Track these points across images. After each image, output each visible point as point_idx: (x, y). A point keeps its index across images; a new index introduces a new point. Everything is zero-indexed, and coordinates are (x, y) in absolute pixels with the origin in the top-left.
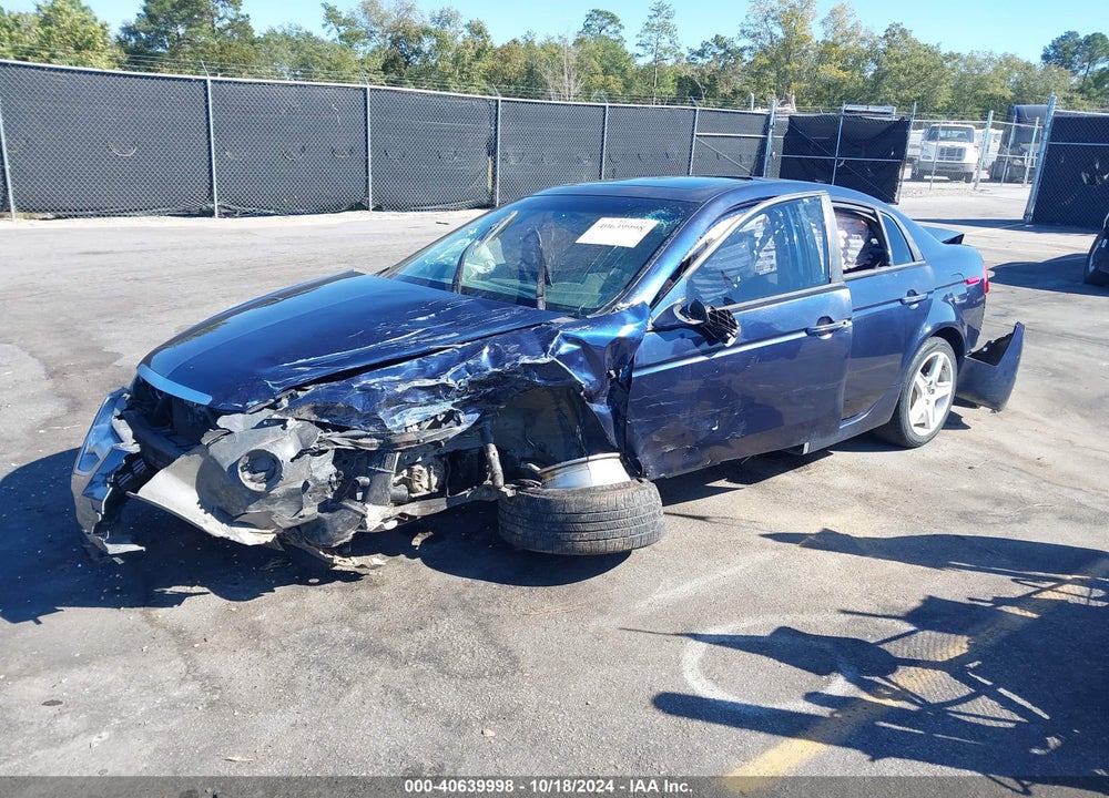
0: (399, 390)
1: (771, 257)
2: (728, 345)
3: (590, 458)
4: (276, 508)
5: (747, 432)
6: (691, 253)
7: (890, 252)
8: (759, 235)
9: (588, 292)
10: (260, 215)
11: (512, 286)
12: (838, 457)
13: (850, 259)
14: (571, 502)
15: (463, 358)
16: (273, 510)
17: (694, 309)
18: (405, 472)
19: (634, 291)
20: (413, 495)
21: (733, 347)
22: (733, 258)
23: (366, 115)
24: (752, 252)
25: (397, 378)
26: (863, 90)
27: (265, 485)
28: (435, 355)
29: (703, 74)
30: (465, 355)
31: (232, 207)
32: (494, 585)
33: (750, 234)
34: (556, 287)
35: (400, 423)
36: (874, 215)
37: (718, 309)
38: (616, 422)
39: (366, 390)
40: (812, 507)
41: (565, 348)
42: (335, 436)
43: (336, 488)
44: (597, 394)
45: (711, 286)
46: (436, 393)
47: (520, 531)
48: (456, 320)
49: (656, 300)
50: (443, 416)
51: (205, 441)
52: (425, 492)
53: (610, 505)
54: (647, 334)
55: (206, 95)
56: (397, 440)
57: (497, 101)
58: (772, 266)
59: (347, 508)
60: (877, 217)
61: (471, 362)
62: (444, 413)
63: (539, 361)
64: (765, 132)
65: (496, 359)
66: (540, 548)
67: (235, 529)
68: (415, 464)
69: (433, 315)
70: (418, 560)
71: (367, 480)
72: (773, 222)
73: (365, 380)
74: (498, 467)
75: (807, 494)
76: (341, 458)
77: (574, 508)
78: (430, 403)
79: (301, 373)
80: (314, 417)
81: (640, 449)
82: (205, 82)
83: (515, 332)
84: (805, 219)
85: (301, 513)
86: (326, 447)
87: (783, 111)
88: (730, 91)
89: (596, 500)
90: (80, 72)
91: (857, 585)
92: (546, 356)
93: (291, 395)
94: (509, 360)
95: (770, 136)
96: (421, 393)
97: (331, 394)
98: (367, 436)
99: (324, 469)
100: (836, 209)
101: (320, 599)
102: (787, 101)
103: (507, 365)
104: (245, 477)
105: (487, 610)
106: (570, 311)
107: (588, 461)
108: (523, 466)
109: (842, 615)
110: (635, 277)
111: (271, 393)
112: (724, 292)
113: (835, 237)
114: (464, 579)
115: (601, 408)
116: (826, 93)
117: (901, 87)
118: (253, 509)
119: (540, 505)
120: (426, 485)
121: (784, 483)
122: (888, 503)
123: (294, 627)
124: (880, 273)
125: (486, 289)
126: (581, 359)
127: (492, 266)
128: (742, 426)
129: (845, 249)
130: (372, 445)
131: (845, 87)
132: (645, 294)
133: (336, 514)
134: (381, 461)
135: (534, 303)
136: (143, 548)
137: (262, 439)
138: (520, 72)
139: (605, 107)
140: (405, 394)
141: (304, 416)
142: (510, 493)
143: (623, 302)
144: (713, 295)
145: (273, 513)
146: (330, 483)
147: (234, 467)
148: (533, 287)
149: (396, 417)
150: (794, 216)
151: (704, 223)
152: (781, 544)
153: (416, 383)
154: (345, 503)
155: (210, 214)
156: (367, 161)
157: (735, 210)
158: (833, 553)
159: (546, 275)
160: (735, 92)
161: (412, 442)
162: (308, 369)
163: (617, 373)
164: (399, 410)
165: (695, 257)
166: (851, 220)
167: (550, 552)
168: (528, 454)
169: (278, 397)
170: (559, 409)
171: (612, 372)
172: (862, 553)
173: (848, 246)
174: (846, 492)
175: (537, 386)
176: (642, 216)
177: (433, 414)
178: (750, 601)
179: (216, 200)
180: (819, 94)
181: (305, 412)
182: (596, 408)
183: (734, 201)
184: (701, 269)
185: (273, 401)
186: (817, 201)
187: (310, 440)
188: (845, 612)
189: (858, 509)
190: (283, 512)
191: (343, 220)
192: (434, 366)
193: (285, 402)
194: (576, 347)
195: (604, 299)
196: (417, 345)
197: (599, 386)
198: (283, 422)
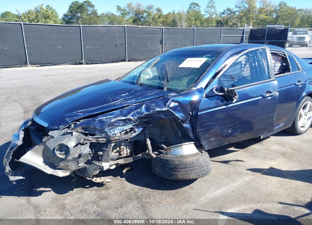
0: (112, 121)
1: (248, 70)
2: (234, 102)
3: (183, 144)
4: (70, 164)
5: (241, 132)
6: (219, 69)
7: (291, 67)
8: (244, 63)
9: (182, 84)
10: (96, 64)
11: (156, 83)
12: (273, 138)
13: (276, 70)
14: (176, 161)
15: (136, 109)
16: (68, 164)
17: (221, 89)
18: (118, 148)
19: (198, 84)
20: (121, 156)
21: (235, 102)
22: (235, 71)
23: (125, 34)
24: (241, 69)
25: (112, 117)
26: (272, 21)
27: (64, 156)
28: (126, 108)
29: (224, 19)
30: (137, 107)
31: (88, 61)
32: (149, 190)
33: (241, 62)
34: (170, 83)
35: (113, 133)
36: (285, 55)
37: (229, 89)
38: (193, 130)
39: (101, 121)
40: (264, 158)
41: (173, 104)
42: (90, 138)
43: (92, 155)
44: (185, 120)
45: (227, 81)
46: (126, 122)
47: (158, 170)
48: (135, 95)
49: (207, 86)
50: (129, 130)
51: (44, 140)
52: (125, 155)
53: (190, 162)
54: (203, 99)
55: (80, 30)
56: (112, 139)
57: (163, 28)
58: (248, 73)
59: (94, 164)
60: (285, 56)
61: (138, 110)
62: (129, 128)
63: (163, 110)
64: (243, 34)
65: (147, 109)
66: (165, 176)
67: (56, 171)
68: (121, 146)
69: (128, 93)
70: (124, 179)
71: (102, 153)
72: (248, 58)
73: (101, 118)
74: (150, 147)
75: (263, 153)
76: (92, 145)
77: (177, 163)
78: (124, 125)
79: (79, 115)
80: (83, 131)
81: (202, 140)
82: (80, 26)
83: (155, 99)
84: (260, 56)
85: (79, 165)
86: (86, 142)
87: (248, 28)
88: (232, 24)
89: (185, 160)
90: (46, 25)
91: (284, 191)
92: (165, 108)
93: (75, 123)
94: (152, 109)
95: (245, 35)
96: (120, 122)
97: (88, 123)
98: (101, 138)
99: (86, 150)
100: (272, 53)
101: (88, 194)
102: (250, 25)
103: (151, 111)
104: (58, 153)
105: (146, 200)
106: (175, 91)
107: (182, 145)
108: (160, 145)
109: (280, 205)
110: (199, 78)
111: (67, 123)
112: (232, 83)
113: (271, 63)
114: (139, 187)
115: (187, 125)
116: (261, 23)
117: (284, 20)
118: (62, 164)
119: (164, 161)
120: (125, 153)
121: (254, 149)
122: (293, 156)
123: (77, 205)
124: (287, 75)
125: (148, 84)
126: (179, 108)
127: (152, 76)
128: (239, 130)
129: (274, 67)
130: (103, 141)
131: (267, 21)
132: (203, 84)
133: (91, 166)
134: (107, 147)
135: (162, 88)
136: (24, 178)
137: (64, 139)
138: (171, 21)
139: (194, 29)
140: (115, 122)
141: (80, 130)
142: (154, 156)
143: (194, 87)
144: (228, 84)
145: (68, 165)
146: (89, 154)
147: (54, 149)
148: (162, 82)
149: (112, 131)
150: (256, 56)
151: (224, 59)
152: (254, 173)
153: (119, 118)
154: (94, 162)
155: (82, 64)
156: (126, 47)
157: (235, 54)
158: (274, 177)
159: (168, 78)
160: (234, 24)
161: (117, 140)
162: (81, 114)
163: (192, 113)
164: (113, 128)
165: (221, 71)
166: (276, 57)
167: (169, 178)
168: (162, 140)
169: (70, 124)
170: (172, 126)
171: (190, 113)
172: (285, 177)
173: (275, 66)
174: (276, 152)
175: (163, 118)
176: (202, 57)
177: (125, 129)
178: (243, 198)
179: (83, 60)
180: (259, 23)
181: (79, 129)
182: (185, 125)
183: (234, 51)
184: (223, 75)
185: (68, 125)
186: (264, 50)
187: (80, 140)
188: (281, 203)
189: (282, 159)
190: (72, 165)
191: (119, 65)
192: (125, 112)
193: (73, 126)
194: (177, 104)
195: (188, 86)
196: (121, 104)
197: (186, 117)
198: (72, 133)
